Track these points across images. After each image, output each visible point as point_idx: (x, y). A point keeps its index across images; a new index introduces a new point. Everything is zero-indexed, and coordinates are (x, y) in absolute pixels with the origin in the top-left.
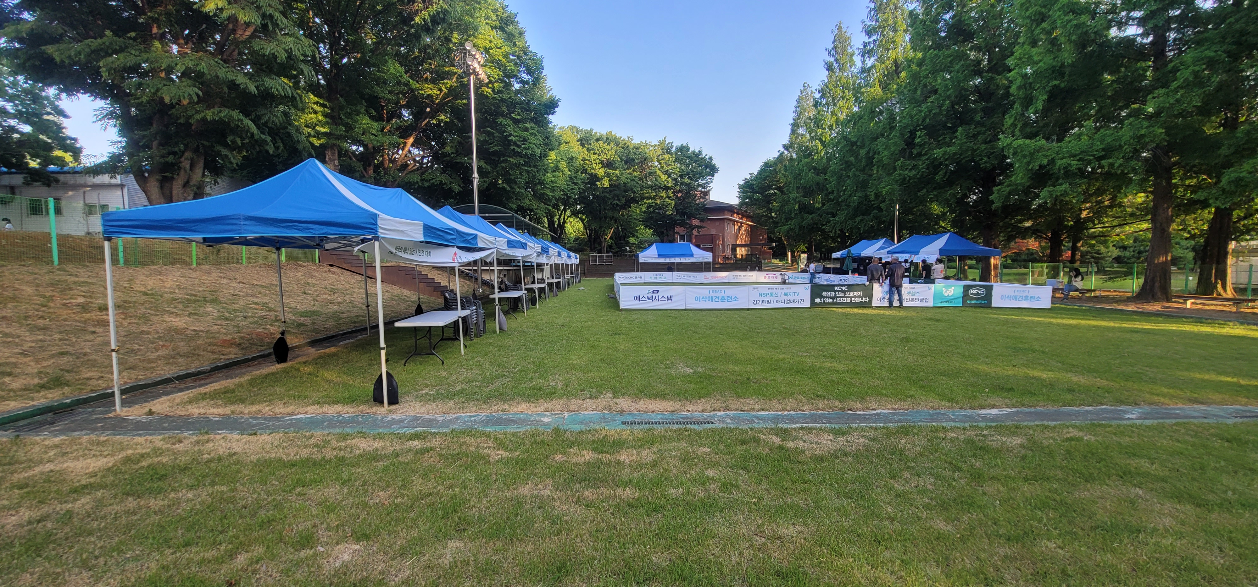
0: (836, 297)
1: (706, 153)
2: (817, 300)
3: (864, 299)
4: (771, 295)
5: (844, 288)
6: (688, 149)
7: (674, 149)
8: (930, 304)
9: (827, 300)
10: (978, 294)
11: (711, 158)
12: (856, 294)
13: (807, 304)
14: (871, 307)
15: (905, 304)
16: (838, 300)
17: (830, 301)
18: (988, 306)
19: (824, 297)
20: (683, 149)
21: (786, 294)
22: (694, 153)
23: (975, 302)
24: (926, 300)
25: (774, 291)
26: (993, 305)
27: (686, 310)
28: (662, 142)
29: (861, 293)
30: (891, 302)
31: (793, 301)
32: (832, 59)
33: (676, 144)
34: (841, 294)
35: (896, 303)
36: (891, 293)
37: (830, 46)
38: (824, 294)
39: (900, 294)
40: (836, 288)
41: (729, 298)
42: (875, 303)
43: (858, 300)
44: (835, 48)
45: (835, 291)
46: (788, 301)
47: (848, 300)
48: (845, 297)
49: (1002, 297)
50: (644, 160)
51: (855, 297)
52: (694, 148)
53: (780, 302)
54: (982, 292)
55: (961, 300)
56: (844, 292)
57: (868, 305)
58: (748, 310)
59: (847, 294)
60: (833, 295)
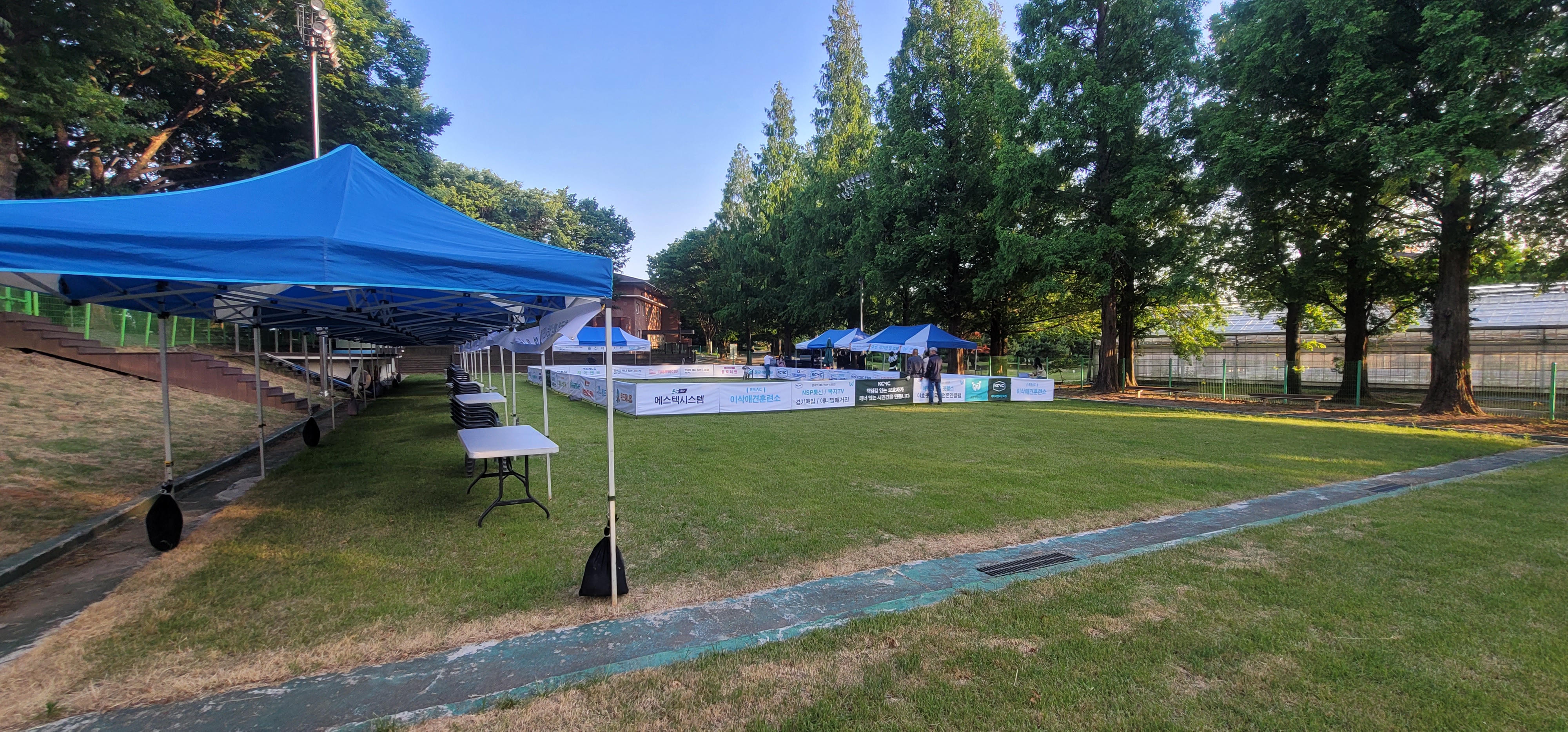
0: (879, 394)
1: (620, 213)
2: (862, 398)
4: (816, 392)
5: (887, 384)
6: (596, 206)
7: (577, 204)
8: (962, 400)
9: (871, 398)
10: (999, 388)
11: (625, 220)
12: (899, 389)
13: (852, 403)
14: (912, 404)
15: (944, 400)
16: (882, 398)
17: (873, 398)
18: (1008, 400)
19: (868, 394)
20: (589, 205)
21: (830, 391)
22: (603, 210)
23: (998, 396)
24: (959, 396)
25: (818, 388)
26: (1011, 400)
27: (719, 414)
28: (562, 193)
29: (902, 389)
30: (931, 400)
31: (838, 400)
32: (772, 122)
33: (580, 197)
34: (884, 391)
35: (936, 400)
36: (930, 388)
37: (770, 108)
38: (869, 390)
39: (938, 390)
40: (880, 384)
41: (770, 397)
42: (916, 400)
43: (900, 396)
44: (775, 110)
45: (879, 387)
46: (832, 400)
47: (891, 397)
48: (888, 393)
49: (1018, 391)
50: (540, 213)
51: (897, 393)
52: (603, 205)
53: (824, 400)
54: (1003, 385)
55: (987, 395)
56: (887, 387)
57: (908, 402)
58: (791, 411)
59: (890, 390)
60: (876, 391)
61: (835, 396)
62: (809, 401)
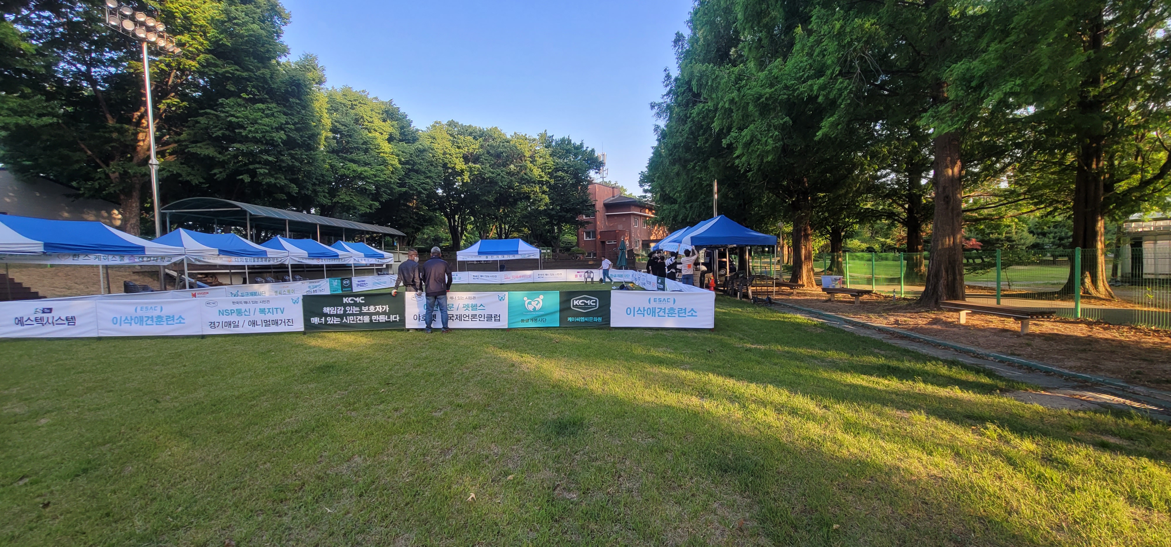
0: (345, 315)
2: (315, 320)
3: (392, 318)
4: (239, 312)
5: (359, 300)
6: (569, 141)
7: (553, 143)
8: (503, 324)
9: (330, 321)
10: (585, 308)
11: (593, 151)
12: (379, 308)
13: (299, 326)
14: (405, 330)
16: (350, 320)
17: (336, 321)
18: (605, 325)
19: (326, 315)
20: (565, 143)
21: (262, 311)
22: (575, 145)
23: (583, 319)
24: (497, 318)
25: (243, 307)
26: (613, 324)
27: (100, 339)
28: (541, 136)
29: (386, 308)
31: (276, 323)
33: (558, 137)
34: (356, 310)
35: (438, 324)
36: (430, 306)
38: (327, 310)
39: (444, 309)
40: (345, 300)
41: (169, 319)
42: (411, 323)
43: (383, 318)
45: (344, 305)
46: (267, 323)
47: (367, 319)
48: (361, 314)
50: (513, 154)
51: (378, 313)
52: (576, 141)
53: (254, 323)
54: (593, 302)
55: (558, 315)
56: (360, 305)
57: (400, 325)
59: (365, 309)
60: (340, 310)
61: (269, 317)
62: (229, 324)
